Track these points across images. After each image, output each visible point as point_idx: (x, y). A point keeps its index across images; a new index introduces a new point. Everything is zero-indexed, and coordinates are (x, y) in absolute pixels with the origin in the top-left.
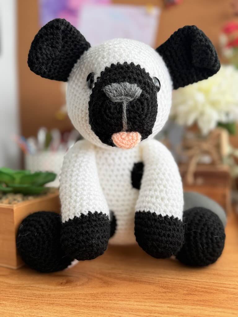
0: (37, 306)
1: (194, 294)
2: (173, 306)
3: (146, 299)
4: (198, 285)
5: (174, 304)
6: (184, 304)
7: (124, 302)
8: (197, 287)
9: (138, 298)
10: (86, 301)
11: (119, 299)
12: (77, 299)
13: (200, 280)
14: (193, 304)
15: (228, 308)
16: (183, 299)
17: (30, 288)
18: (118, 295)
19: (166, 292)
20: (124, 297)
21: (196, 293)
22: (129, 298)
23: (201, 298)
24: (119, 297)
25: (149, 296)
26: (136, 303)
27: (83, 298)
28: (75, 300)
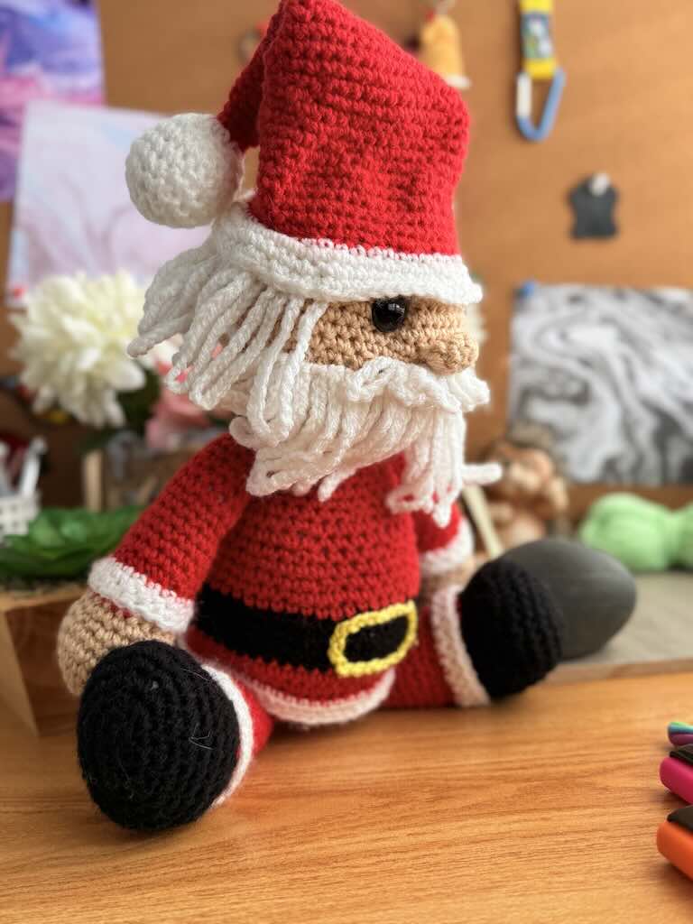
0: (100, 900)
1: (449, 797)
2: (417, 830)
3: (353, 828)
4: (449, 776)
5: (416, 825)
6: (438, 821)
7: (307, 846)
8: (447, 780)
9: (334, 830)
10: (217, 862)
11: (293, 841)
12: (191, 863)
13: (447, 764)
14: (459, 818)
15: (530, 811)
16: (431, 812)
17: (55, 862)
18: (284, 832)
19: (388, 805)
20: (300, 834)
21: (453, 793)
22: (314, 835)
23: (469, 802)
24: (290, 836)
25: (356, 821)
26: (334, 842)
27: (206, 856)
28: (190, 866)
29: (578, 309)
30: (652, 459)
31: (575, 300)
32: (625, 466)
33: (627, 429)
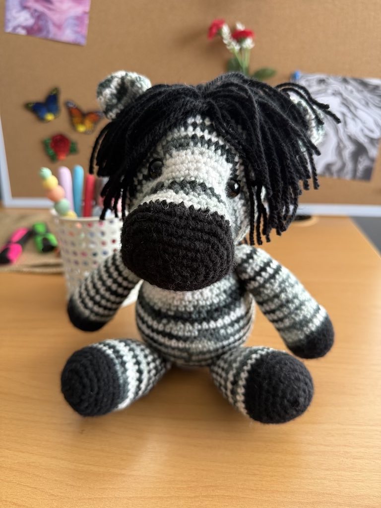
29: (323, 86)
30: (350, 166)
31: (321, 81)
32: (335, 168)
33: (339, 150)
